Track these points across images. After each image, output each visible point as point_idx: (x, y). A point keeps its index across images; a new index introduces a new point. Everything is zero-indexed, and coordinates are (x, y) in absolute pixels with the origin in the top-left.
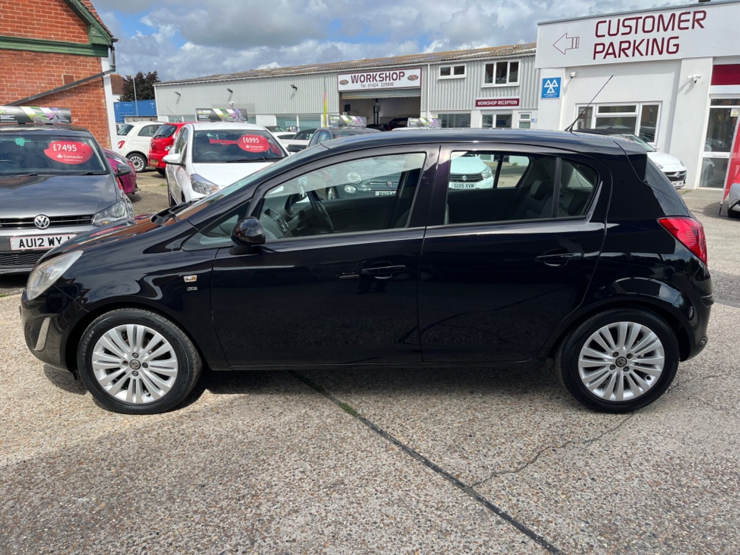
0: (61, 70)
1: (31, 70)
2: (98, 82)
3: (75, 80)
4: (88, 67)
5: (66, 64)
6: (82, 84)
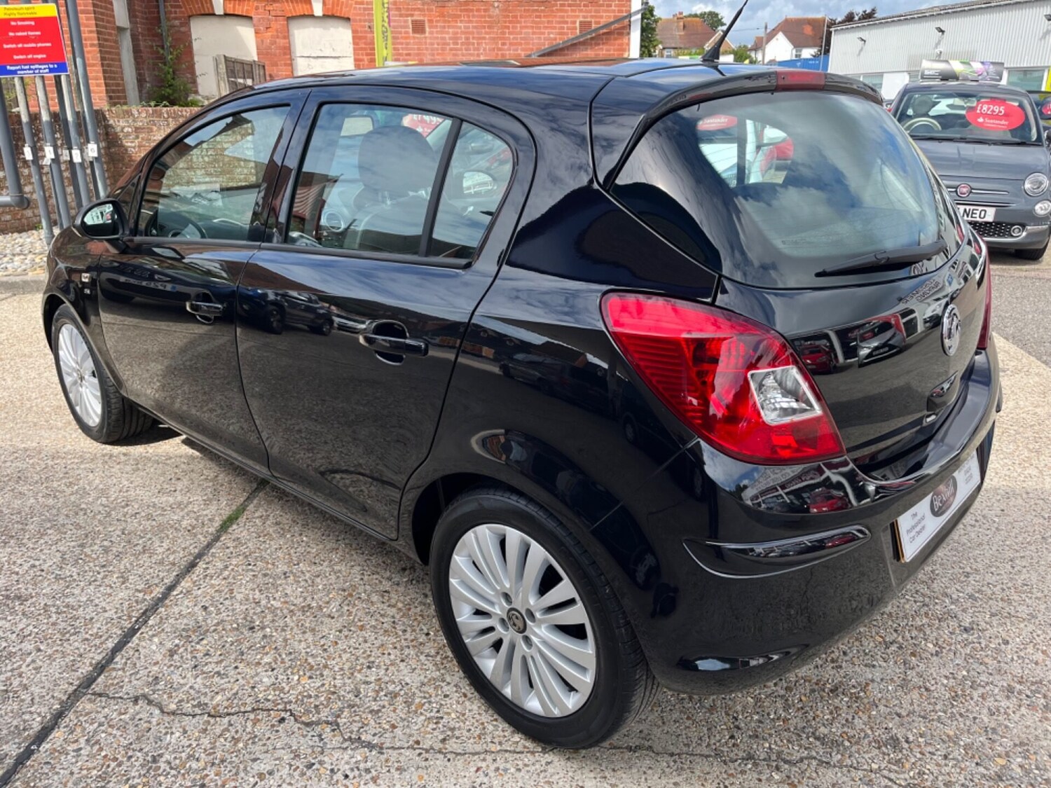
0: (577, 14)
1: (539, 17)
2: (623, 28)
3: (594, 26)
4: (613, 8)
5: (585, 6)
6: (601, 32)
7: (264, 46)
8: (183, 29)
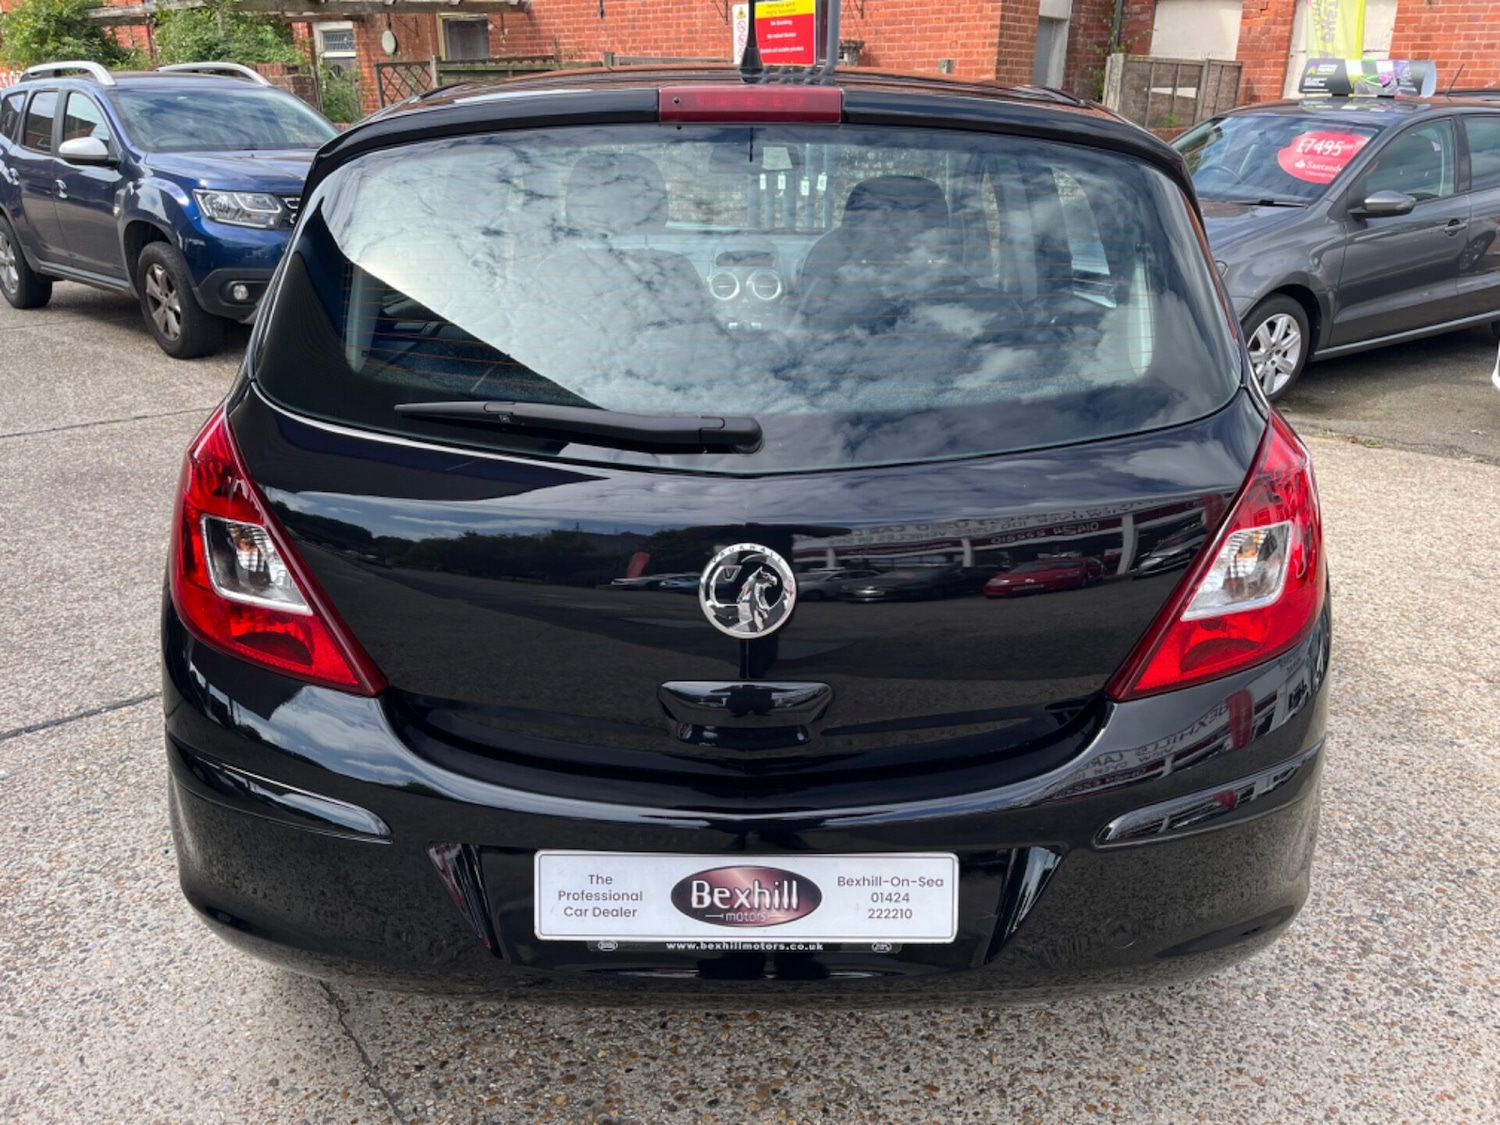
7: (1251, 36)
8: (1142, 17)
